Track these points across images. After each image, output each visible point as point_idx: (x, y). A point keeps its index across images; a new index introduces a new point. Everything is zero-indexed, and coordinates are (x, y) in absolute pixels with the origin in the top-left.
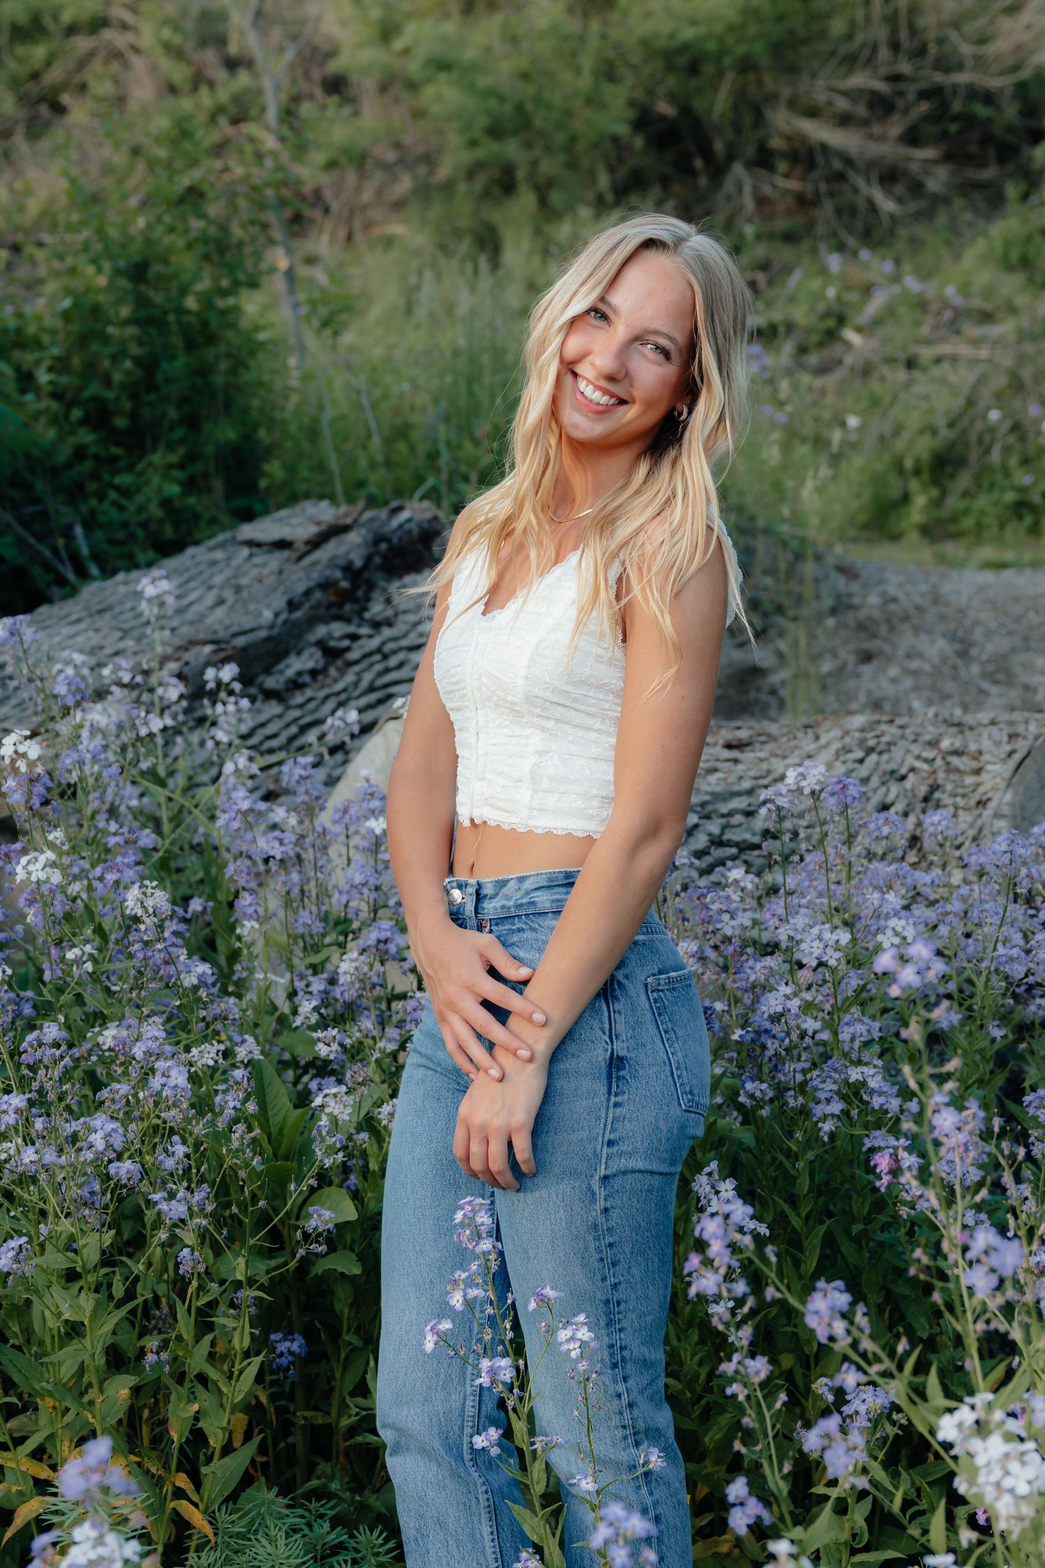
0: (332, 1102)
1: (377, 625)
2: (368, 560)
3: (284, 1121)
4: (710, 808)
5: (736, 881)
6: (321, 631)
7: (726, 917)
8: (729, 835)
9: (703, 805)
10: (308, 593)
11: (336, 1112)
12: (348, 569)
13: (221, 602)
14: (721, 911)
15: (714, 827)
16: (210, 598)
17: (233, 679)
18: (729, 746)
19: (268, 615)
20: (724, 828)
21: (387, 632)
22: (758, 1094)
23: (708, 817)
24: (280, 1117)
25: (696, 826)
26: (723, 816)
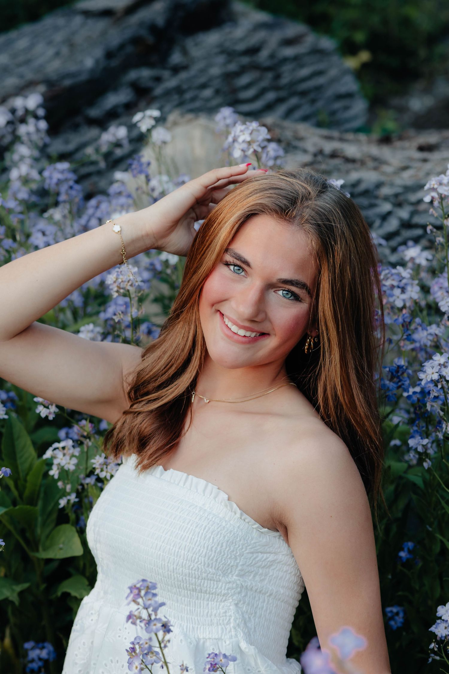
0: (59, 454)
1: (176, 70)
2: (169, 23)
3: (30, 468)
4: (401, 198)
5: (412, 259)
6: (133, 75)
7: (397, 292)
8: (417, 220)
9: (396, 195)
10: (122, 47)
11: (63, 463)
12: (153, 28)
13: (57, 54)
14: (393, 287)
15: (404, 213)
16: (51, 52)
17: (39, 106)
18: (421, 149)
19: (89, 63)
20: (413, 213)
21: (183, 75)
22: (420, 449)
23: (399, 205)
24: (27, 465)
25: (389, 213)
26: (412, 204)
